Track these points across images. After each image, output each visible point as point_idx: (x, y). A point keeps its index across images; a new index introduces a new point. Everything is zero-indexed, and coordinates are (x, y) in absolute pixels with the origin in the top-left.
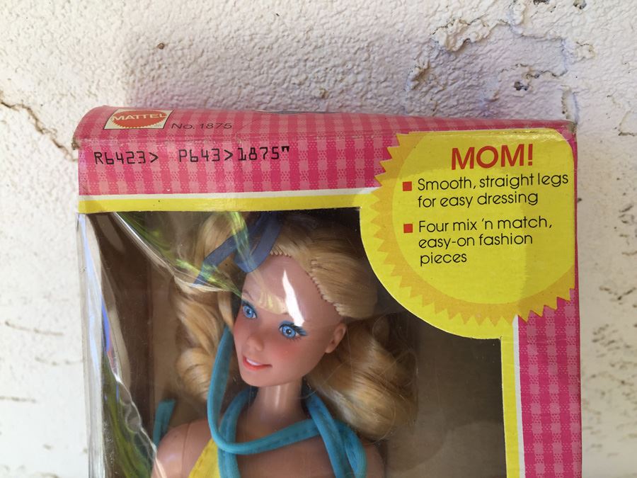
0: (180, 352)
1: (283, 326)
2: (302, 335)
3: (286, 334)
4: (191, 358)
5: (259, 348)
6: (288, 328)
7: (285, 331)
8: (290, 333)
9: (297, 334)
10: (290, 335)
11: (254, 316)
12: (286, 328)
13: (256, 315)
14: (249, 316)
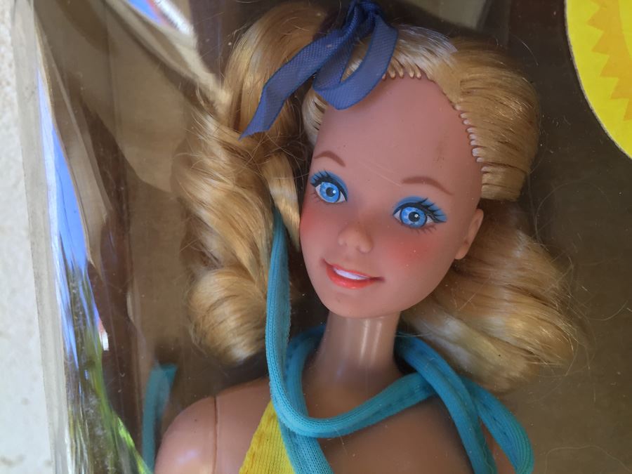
0: (193, 279)
1: (403, 207)
2: (437, 221)
3: (410, 222)
4: (212, 286)
5: (365, 248)
6: (414, 210)
7: (406, 217)
8: (418, 219)
9: (429, 221)
10: (417, 223)
11: (342, 198)
12: (408, 211)
13: (344, 194)
14: (331, 200)
